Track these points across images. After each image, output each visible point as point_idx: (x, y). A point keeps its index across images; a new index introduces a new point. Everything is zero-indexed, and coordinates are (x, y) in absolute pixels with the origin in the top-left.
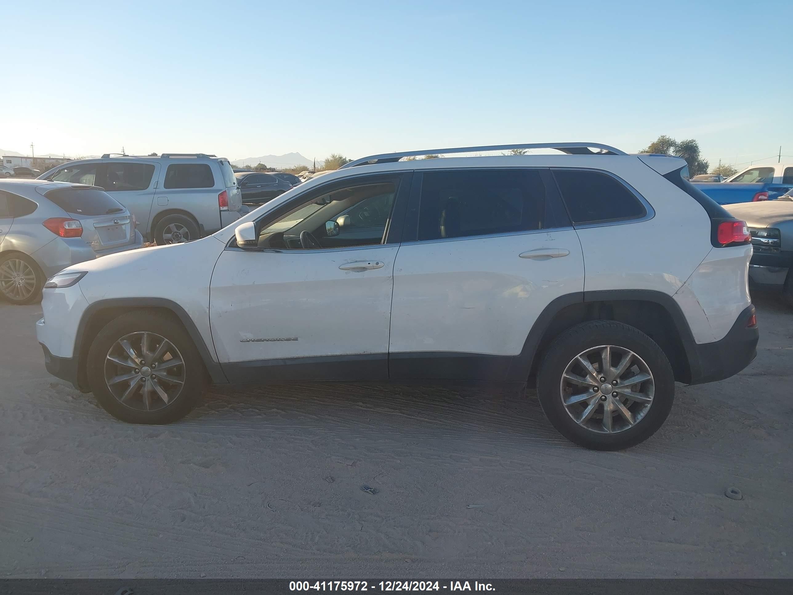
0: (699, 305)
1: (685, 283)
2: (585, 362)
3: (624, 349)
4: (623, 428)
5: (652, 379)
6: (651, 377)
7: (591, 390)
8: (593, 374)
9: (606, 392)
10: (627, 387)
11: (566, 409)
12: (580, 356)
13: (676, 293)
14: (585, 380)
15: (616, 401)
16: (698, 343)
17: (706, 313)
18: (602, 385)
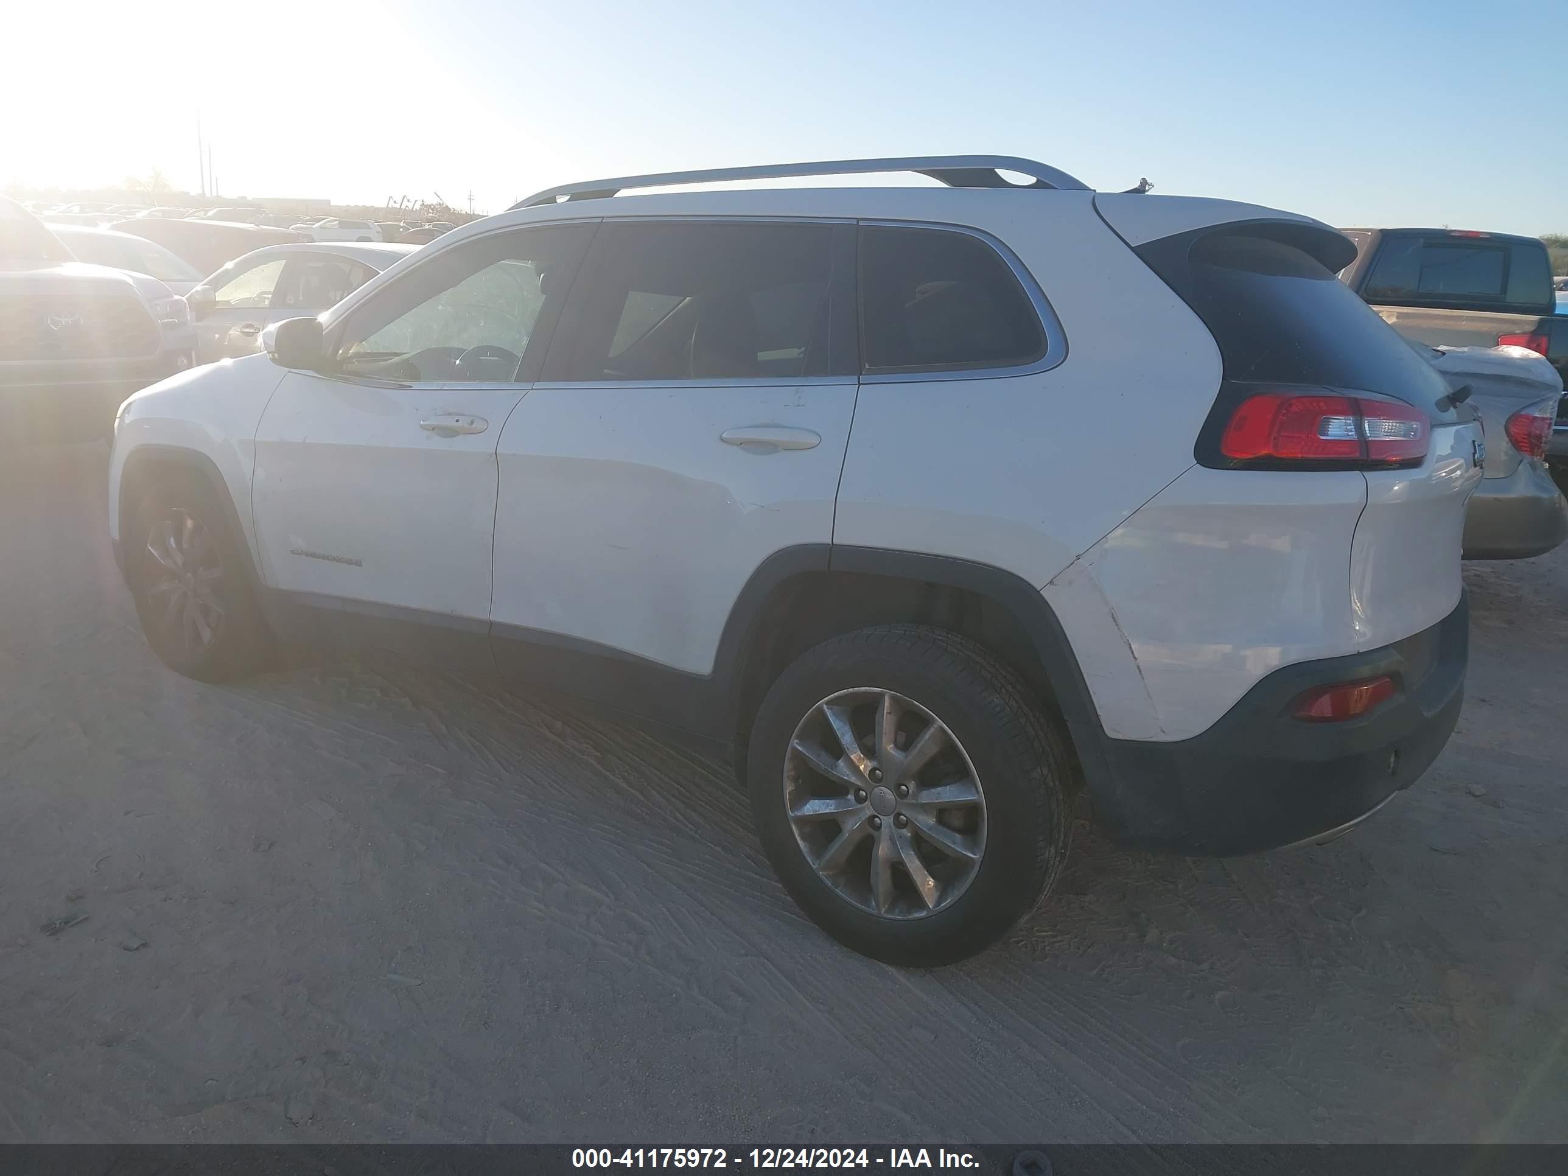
0: (1116, 627)
1: (1078, 557)
2: (837, 722)
3: (922, 708)
4: (910, 913)
5: (982, 805)
6: (980, 796)
7: (851, 797)
8: (849, 754)
9: (882, 808)
10: (925, 808)
11: (794, 828)
12: (827, 703)
13: (1051, 582)
14: (834, 766)
15: (901, 837)
16: (1111, 733)
17: (1135, 653)
18: (875, 789)
